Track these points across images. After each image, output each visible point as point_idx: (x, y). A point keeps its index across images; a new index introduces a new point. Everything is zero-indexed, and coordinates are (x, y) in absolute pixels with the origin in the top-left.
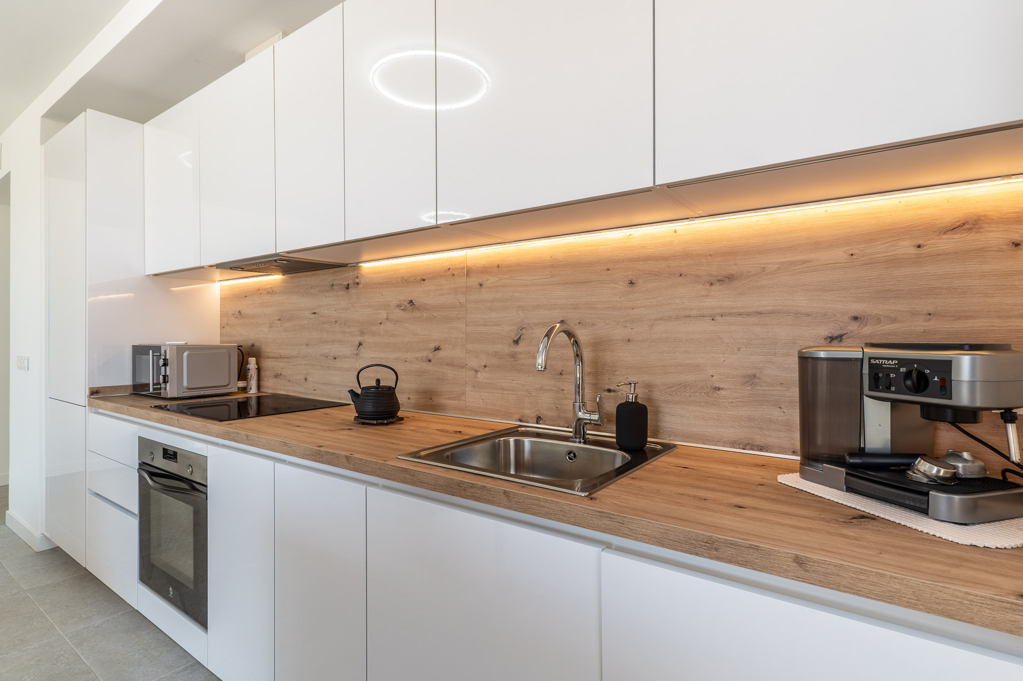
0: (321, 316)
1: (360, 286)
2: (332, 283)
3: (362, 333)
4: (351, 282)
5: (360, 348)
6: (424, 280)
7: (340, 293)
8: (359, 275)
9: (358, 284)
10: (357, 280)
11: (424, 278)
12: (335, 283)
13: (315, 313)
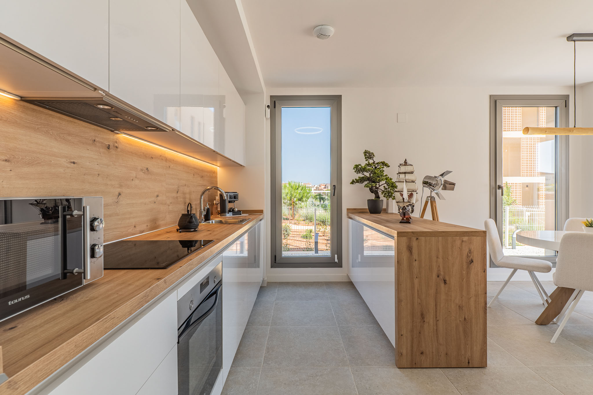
0: (82, 167)
1: (119, 150)
2: (94, 138)
3: (121, 186)
4: (111, 144)
5: (119, 197)
6: (152, 158)
7: (102, 150)
8: (117, 141)
9: (117, 147)
10: (116, 145)
11: (152, 157)
12: (97, 139)
13: (74, 163)
